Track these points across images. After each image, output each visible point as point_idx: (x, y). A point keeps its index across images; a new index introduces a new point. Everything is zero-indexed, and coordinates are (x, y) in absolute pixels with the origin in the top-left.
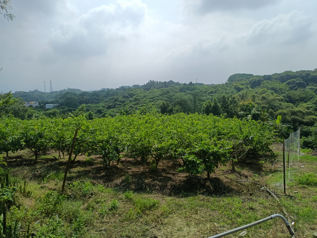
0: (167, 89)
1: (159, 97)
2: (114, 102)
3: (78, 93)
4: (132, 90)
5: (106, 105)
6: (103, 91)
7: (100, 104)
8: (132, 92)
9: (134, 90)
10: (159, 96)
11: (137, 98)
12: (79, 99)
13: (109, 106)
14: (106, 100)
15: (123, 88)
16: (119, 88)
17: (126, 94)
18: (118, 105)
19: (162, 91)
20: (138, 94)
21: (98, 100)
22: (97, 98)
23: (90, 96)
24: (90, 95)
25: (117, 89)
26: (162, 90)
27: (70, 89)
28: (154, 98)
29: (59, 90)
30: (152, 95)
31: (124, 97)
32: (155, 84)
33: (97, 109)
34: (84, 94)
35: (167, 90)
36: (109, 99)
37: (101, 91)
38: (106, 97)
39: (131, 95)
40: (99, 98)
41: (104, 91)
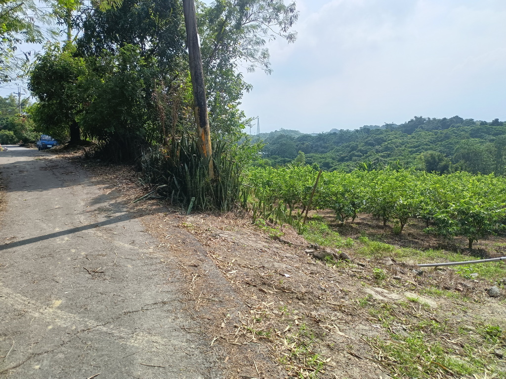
0: (445, 131)
1: (429, 146)
2: (350, 152)
3: (297, 136)
4: (381, 133)
5: (337, 155)
6: (333, 134)
7: (328, 154)
8: (381, 136)
9: (385, 133)
10: (430, 144)
11: (389, 146)
12: (297, 146)
13: (342, 157)
14: (338, 148)
15: (366, 130)
16: (359, 129)
17: (370, 139)
18: (356, 156)
19: (436, 135)
20: (391, 140)
21: (324, 147)
22: (323, 145)
23: (313, 142)
24: (313, 139)
25: (357, 131)
26: (435, 132)
27: (284, 131)
28: (419, 146)
29: (269, 132)
30: (417, 142)
31: (367, 144)
32: (423, 124)
33: (323, 160)
34: (305, 138)
35: (446, 134)
36: (343, 147)
37: (330, 134)
38: (339, 143)
39: (379, 142)
40: (326, 145)
41: (335, 134)
